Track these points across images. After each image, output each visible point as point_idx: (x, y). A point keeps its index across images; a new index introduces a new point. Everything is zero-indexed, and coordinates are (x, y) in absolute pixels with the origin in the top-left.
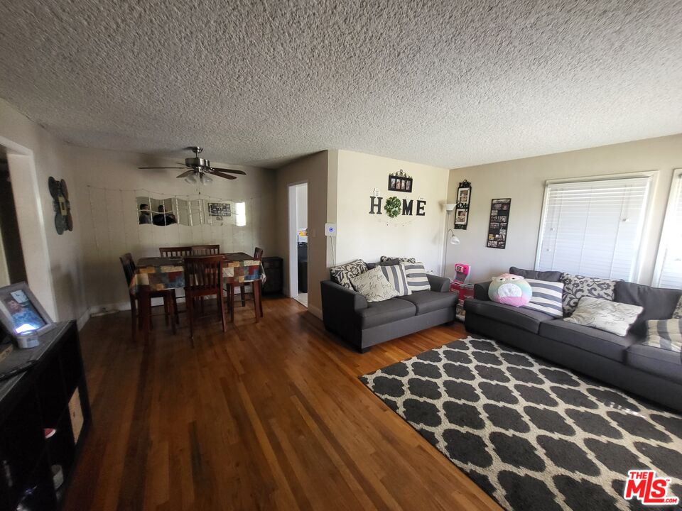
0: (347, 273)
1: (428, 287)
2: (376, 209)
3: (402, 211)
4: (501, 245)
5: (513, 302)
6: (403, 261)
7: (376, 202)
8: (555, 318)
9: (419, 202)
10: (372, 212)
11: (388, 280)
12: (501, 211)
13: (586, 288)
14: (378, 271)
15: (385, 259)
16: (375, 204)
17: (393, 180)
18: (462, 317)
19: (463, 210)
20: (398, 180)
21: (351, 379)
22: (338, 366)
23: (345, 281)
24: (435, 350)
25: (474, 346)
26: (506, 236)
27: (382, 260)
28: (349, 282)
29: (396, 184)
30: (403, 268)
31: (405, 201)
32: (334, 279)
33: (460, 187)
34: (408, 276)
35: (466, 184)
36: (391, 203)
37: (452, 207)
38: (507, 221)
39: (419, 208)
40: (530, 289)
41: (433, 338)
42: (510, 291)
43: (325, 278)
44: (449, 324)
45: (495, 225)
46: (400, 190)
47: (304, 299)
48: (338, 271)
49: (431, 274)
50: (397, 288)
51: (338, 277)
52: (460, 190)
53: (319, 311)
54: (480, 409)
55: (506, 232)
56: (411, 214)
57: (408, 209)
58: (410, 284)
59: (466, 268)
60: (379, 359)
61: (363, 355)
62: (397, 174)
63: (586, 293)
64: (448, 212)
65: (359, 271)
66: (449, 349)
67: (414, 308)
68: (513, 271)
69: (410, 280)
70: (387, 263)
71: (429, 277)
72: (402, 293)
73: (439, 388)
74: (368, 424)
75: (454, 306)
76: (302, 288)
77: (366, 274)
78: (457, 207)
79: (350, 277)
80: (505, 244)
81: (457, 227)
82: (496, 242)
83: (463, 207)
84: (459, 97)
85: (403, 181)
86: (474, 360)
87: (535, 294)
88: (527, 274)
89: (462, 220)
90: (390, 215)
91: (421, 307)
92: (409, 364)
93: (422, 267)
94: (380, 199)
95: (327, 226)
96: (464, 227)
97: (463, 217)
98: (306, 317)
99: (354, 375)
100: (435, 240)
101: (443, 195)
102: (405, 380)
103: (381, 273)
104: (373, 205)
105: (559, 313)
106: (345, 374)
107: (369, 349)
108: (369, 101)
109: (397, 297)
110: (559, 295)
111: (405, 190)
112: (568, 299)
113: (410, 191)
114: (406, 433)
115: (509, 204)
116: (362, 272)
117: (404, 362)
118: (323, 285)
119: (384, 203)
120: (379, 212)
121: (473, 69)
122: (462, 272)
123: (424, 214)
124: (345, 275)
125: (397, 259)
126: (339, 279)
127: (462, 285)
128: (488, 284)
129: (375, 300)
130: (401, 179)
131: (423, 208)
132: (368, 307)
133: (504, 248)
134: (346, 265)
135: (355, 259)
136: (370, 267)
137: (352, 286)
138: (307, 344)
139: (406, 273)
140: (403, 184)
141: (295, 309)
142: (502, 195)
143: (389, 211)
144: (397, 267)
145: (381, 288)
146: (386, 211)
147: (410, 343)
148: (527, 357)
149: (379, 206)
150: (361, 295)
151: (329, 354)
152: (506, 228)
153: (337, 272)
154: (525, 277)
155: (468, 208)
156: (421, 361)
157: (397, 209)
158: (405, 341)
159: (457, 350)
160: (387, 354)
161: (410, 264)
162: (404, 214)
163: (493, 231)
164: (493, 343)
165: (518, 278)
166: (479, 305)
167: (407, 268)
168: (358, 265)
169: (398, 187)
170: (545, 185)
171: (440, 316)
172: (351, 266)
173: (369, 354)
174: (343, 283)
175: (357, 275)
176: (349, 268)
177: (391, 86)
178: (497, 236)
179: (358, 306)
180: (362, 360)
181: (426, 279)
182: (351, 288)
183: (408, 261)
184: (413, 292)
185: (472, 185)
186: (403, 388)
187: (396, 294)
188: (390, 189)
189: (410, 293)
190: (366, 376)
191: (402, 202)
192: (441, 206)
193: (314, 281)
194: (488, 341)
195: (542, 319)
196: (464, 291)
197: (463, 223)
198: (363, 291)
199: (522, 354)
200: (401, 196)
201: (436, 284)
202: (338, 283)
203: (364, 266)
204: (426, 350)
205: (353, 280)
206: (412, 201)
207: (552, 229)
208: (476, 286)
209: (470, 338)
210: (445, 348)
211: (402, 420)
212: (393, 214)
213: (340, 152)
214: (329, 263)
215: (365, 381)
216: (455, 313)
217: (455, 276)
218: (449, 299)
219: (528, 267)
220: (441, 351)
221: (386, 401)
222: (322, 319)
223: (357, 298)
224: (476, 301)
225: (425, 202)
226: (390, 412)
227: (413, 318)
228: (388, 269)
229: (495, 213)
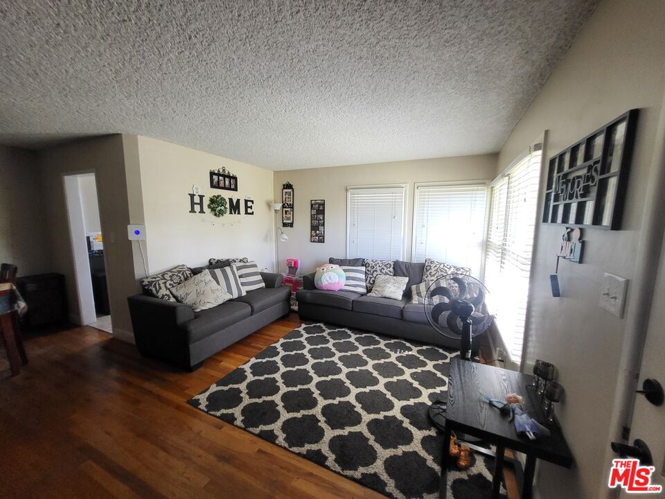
0: (165, 283)
1: (263, 285)
2: (197, 208)
3: (228, 210)
4: (322, 241)
5: (333, 288)
6: (235, 261)
7: (197, 200)
8: (362, 295)
9: (246, 201)
10: (193, 211)
11: (218, 283)
12: (318, 209)
13: (378, 269)
14: (206, 275)
15: (214, 262)
16: (195, 203)
17: (215, 178)
18: (296, 308)
19: (289, 209)
20: (221, 178)
21: (178, 407)
22: (159, 398)
23: (163, 291)
24: (273, 345)
25: (307, 333)
26: (324, 231)
27: (210, 263)
28: (168, 292)
29: (218, 181)
30: (235, 269)
31: (231, 200)
32: (148, 292)
33: (284, 188)
34: (240, 277)
35: (288, 186)
36: (215, 203)
37: (279, 206)
38: (324, 219)
39: (247, 207)
40: (344, 275)
41: (275, 334)
42: (330, 278)
43: (135, 292)
44: (286, 317)
45: (315, 222)
46: (224, 188)
47: (106, 324)
48: (153, 282)
49: (265, 271)
50: (230, 291)
51: (154, 289)
52: (285, 191)
53: (129, 335)
56: (239, 213)
57: (235, 208)
58: (243, 284)
59: (296, 263)
60: (213, 373)
61: (193, 373)
62: (219, 171)
63: (379, 272)
64: (276, 211)
65: (182, 278)
66: (286, 341)
67: (249, 309)
68: (332, 261)
69: (243, 280)
70: (215, 265)
71: (262, 274)
72: (236, 295)
73: (277, 382)
74: (201, 452)
75: (288, 299)
77: (191, 281)
78: (283, 207)
79: (169, 287)
80: (324, 239)
81: (285, 225)
82: (317, 238)
83: (288, 207)
85: (227, 180)
86: (307, 345)
87: (348, 278)
88: (341, 263)
89: (289, 219)
90: (215, 215)
91: (257, 306)
92: (247, 367)
93: (255, 266)
94: (201, 197)
95: (131, 229)
96: (291, 225)
97: (289, 216)
98: (111, 347)
99: (181, 401)
100: (266, 238)
101: (271, 197)
102: (243, 386)
103: (209, 277)
104: (193, 203)
105: (364, 291)
106: (169, 403)
107: (201, 364)
108: (165, 83)
109: (231, 300)
110: (363, 276)
111: (230, 189)
112: (369, 279)
113: (236, 189)
114: (245, 443)
115: (324, 205)
116: (186, 279)
117: (242, 367)
118: (131, 301)
119: (206, 202)
120: (202, 211)
122: (293, 266)
123: (252, 213)
124: (162, 286)
125: (228, 260)
126: (154, 291)
127: (294, 278)
128: (313, 275)
129: (204, 308)
130: (224, 176)
131: (251, 207)
132: (196, 318)
134: (163, 274)
135: (176, 264)
136: (196, 272)
137: (174, 296)
138: (116, 385)
139: (238, 273)
140: (227, 183)
141: (93, 339)
142: (318, 197)
143: (213, 210)
144: (228, 269)
145: (212, 294)
146: (210, 210)
147: (249, 345)
148: (347, 331)
149: (201, 204)
150: (187, 306)
151: (147, 385)
152: (323, 225)
153: (150, 283)
154: (340, 266)
155: (293, 208)
156: (260, 360)
157: (223, 208)
158: (242, 345)
159: (293, 340)
160: (222, 363)
161: (242, 264)
162: (231, 213)
163: (314, 228)
164: (322, 325)
165: (335, 266)
166: (308, 294)
167: (239, 268)
168: (179, 272)
169: (222, 184)
170: (347, 190)
171: (276, 311)
172: (170, 274)
173: (202, 369)
174: (160, 295)
175: (179, 284)
176: (167, 277)
178: (318, 232)
179: (181, 319)
180: (194, 378)
181: (259, 277)
182: (172, 300)
183: (241, 261)
184: (247, 292)
185: (294, 187)
186: (241, 395)
187: (229, 297)
188: (212, 186)
189: (244, 294)
190: (197, 397)
191: (228, 201)
192: (269, 205)
193: (117, 297)
194: (318, 324)
195: (353, 297)
196: (296, 283)
197: (290, 222)
198: (189, 301)
199: (343, 329)
200: (226, 194)
201: (269, 280)
202: (153, 296)
203: (188, 272)
204: (264, 348)
205: (174, 290)
206: (238, 200)
207: (354, 225)
208: (305, 278)
209: (304, 326)
210: (282, 341)
211: (241, 430)
212: (219, 214)
213: (140, 138)
214: (138, 273)
215: (196, 403)
216: (290, 305)
217: (287, 271)
218: (282, 293)
219: (342, 257)
220: (278, 345)
221: (223, 417)
222: (133, 342)
223: (180, 310)
224: (305, 291)
225: (252, 202)
226: (227, 428)
227: (250, 318)
228: (218, 272)
229: (314, 212)
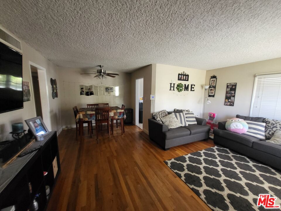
0: (159, 116)
1: (196, 123)
2: (172, 89)
3: (184, 89)
4: (232, 104)
5: (238, 131)
6: (184, 111)
7: (172, 85)
8: (261, 140)
9: (192, 85)
10: (170, 90)
11: (177, 119)
12: (232, 89)
13: (278, 126)
14: (173, 115)
15: (176, 110)
16: (172, 87)
17: (180, 76)
18: (212, 137)
19: (213, 88)
20: (182, 76)
21: (161, 162)
22: (155, 156)
23: (159, 119)
24: (199, 151)
25: (218, 151)
26: (234, 100)
27: (175, 110)
28: (160, 120)
29: (181, 78)
30: (184, 114)
31: (185, 85)
32: (154, 118)
33: (211, 78)
34: (186, 118)
35: (214, 77)
36: (179, 86)
37: (207, 87)
38: (235, 93)
39: (192, 88)
40: (247, 126)
41: (198, 146)
42: (237, 126)
43: (150, 117)
44: (206, 140)
45: (229, 95)
46: (183, 80)
47: (141, 126)
48: (156, 115)
49: (197, 117)
50: (181, 123)
51: (156, 117)
52: (211, 79)
53: (147, 132)
54: (222, 181)
55: (234, 98)
56: (188, 90)
57: (186, 88)
58: (187, 121)
59: (214, 115)
60: (173, 154)
61: (166, 151)
62: (182, 73)
63: (279, 128)
64: (206, 89)
65: (165, 115)
66: (206, 151)
67: (189, 132)
68: (238, 116)
69: (187, 119)
70: (176, 111)
71: (196, 118)
72: (183, 125)
73: (201, 169)
74: (168, 183)
75: (208, 132)
76: (141, 121)
77: (168, 116)
78: (210, 87)
79: (160, 117)
80: (233, 104)
81: (210, 96)
82: (229, 103)
83: (213, 87)
84: (212, 37)
85: (185, 76)
86: (218, 158)
87: (250, 128)
88: (245, 118)
89: (212, 93)
90: (178, 91)
91: (193, 132)
92: (187, 157)
93: (193, 114)
94: (174, 84)
95: (151, 96)
96: (213, 96)
97: (213, 91)
98: (142, 133)
99: (162, 160)
100: (199, 102)
101: (203, 83)
102: (185, 164)
103: (174, 116)
104: (171, 87)
105: (263, 138)
106: (158, 159)
107: (168, 149)
108: (170, 42)
109: (181, 127)
110: (263, 129)
111: (185, 80)
112: (268, 131)
113: (188, 80)
114: (186, 189)
115: (236, 86)
116: (166, 116)
117: (185, 156)
118: (149, 120)
119: (176, 86)
120: (174, 90)
121: (220, 23)
122: (212, 117)
123: (194, 91)
124: (158, 117)
125: (182, 110)
126: (156, 118)
127: (212, 122)
128: (225, 122)
129: (171, 128)
130: (184, 75)
131: (193, 88)
132: (168, 131)
133: (233, 106)
134: (159, 112)
135: (163, 109)
136: (169, 113)
137: (162, 121)
138: (142, 145)
139: (185, 116)
140: (185, 78)
141: (137, 130)
142: (232, 81)
143: (178, 89)
144: (181, 114)
145: (174, 123)
146: (177, 89)
147: (187, 148)
148: (246, 158)
149: (174, 87)
150: (165, 125)
151: (151, 150)
152: (234, 96)
153: (155, 115)
154: (245, 120)
155: (215, 87)
156: (193, 156)
157: (182, 88)
158: (185, 146)
159: (210, 152)
160: (176, 151)
161: (187, 112)
162: (185, 90)
163: (227, 98)
164: (228, 150)
165: (240, 120)
166: (221, 132)
167: (186, 114)
168: (164, 112)
169: (182, 79)
170: (255, 76)
171: (202, 136)
172: (161, 113)
173: (168, 151)
174: (157, 120)
175: (164, 117)
176: (160, 114)
177: (180, 34)
178: (230, 100)
179: (164, 130)
180: (166, 154)
181: (195, 119)
182: (161, 122)
183: (187, 111)
184: (188, 125)
185: (217, 77)
186: (184, 168)
187: (181, 125)
188: (179, 80)
189: (187, 125)
190: (167, 161)
191: (184, 85)
192: (202, 87)
193: (145, 118)
194: (225, 149)
195: (254, 140)
196: (213, 125)
197: (212, 94)
198: (166, 124)
199: (243, 157)
200: (183, 83)
201: (200, 122)
202: (155, 120)
203: (167, 113)
204: (195, 151)
205: (162, 119)
206: (188, 85)
207: (258, 97)
208: (219, 123)
209: (216, 147)
210: (204, 151)
211: (183, 182)
212: (180, 90)
213: (157, 64)
214: (152, 111)
215: (167, 163)
216: (209, 135)
217: (209, 118)
218: (206, 128)
219: (246, 115)
220: (202, 152)
221: (176, 173)
222: (148, 134)
223: (164, 126)
224: (219, 130)
225: (194, 85)
226: (178, 178)
227: (189, 136)
228: (178, 114)
229: (229, 89)
